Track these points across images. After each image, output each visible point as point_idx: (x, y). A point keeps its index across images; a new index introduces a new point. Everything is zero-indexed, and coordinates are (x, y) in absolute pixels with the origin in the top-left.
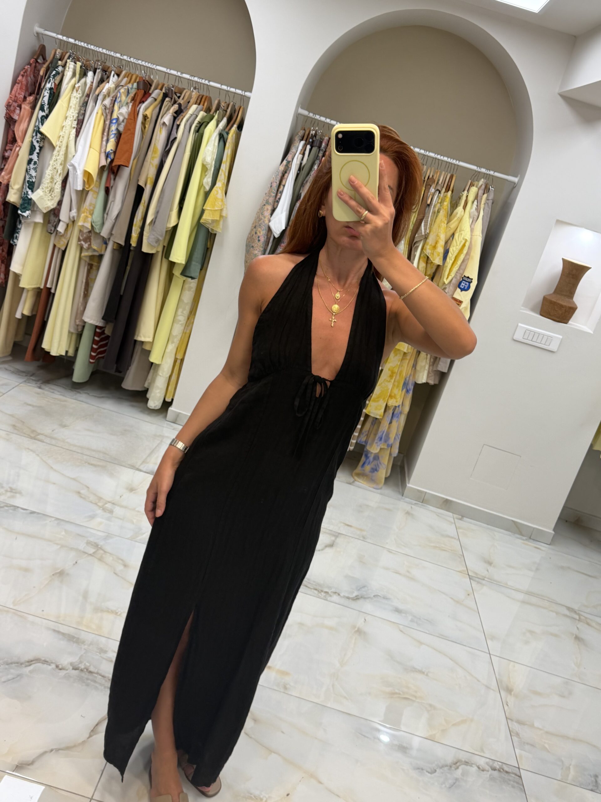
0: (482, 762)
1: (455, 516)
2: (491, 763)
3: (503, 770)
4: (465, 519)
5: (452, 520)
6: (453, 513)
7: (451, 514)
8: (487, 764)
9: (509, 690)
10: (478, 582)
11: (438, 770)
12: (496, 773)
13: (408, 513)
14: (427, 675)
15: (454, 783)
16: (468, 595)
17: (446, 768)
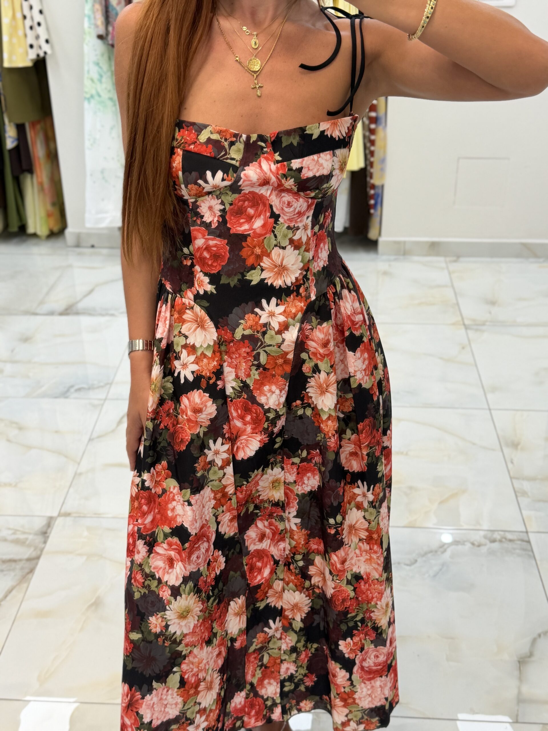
0: (478, 537)
1: (448, 259)
2: (489, 534)
3: (506, 539)
4: (462, 259)
5: (443, 265)
6: (445, 256)
7: (442, 259)
8: (485, 537)
9: (515, 445)
10: (477, 330)
11: (419, 560)
12: (496, 545)
13: (385, 273)
14: (407, 454)
15: (441, 570)
16: (463, 348)
17: (429, 555)
